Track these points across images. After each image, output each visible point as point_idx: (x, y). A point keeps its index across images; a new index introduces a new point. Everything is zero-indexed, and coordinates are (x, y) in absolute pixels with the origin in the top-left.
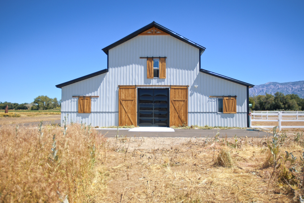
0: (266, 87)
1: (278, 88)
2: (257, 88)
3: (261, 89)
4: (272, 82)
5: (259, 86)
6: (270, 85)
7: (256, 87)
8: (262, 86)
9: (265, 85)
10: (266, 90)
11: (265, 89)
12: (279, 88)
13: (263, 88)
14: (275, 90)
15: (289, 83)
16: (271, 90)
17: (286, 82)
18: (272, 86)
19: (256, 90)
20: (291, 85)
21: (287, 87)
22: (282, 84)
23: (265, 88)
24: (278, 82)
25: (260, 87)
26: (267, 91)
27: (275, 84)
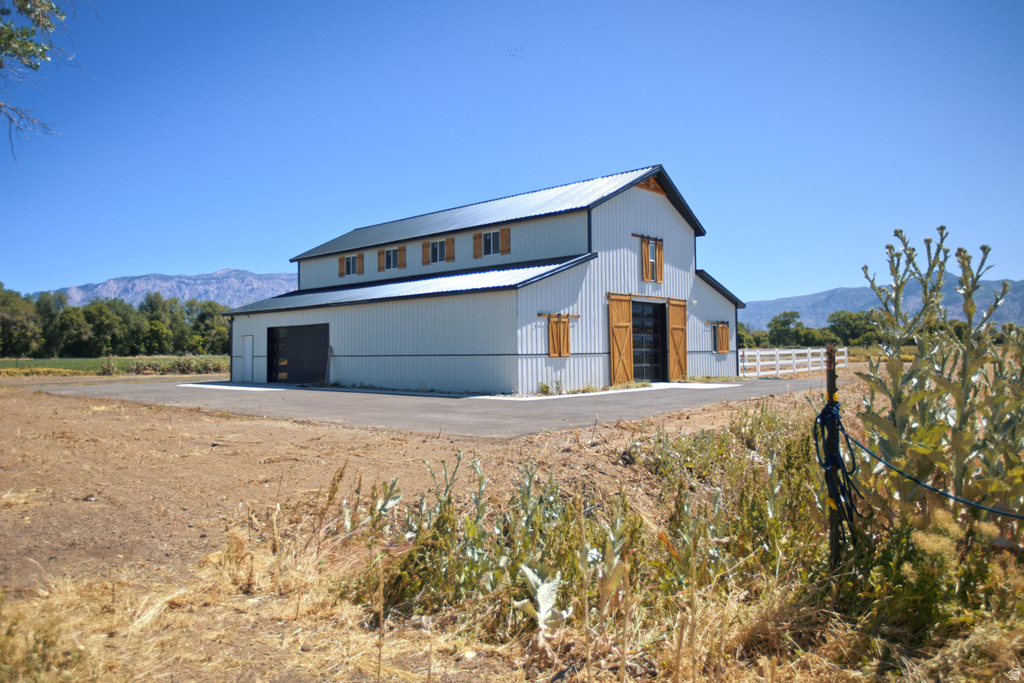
0: (217, 283)
1: (250, 288)
2: (188, 284)
3: (201, 287)
4: (235, 269)
5: (195, 280)
6: (228, 277)
7: (187, 281)
8: (203, 279)
9: (214, 276)
10: (216, 292)
11: (212, 288)
12: (253, 289)
13: (207, 287)
14: (242, 295)
15: (280, 274)
16: (231, 292)
17: (273, 273)
18: (235, 283)
19: (187, 292)
20: (284, 283)
21: (276, 288)
22: (260, 277)
23: (215, 286)
24: (252, 271)
25: (199, 282)
26: (218, 295)
27: (243, 275)
